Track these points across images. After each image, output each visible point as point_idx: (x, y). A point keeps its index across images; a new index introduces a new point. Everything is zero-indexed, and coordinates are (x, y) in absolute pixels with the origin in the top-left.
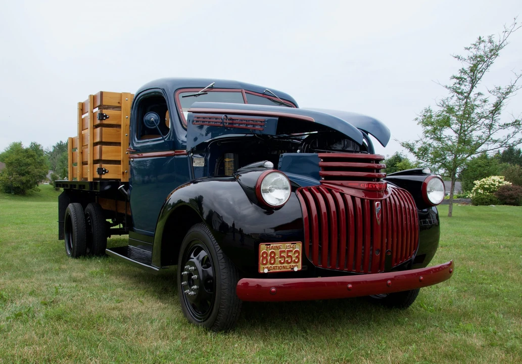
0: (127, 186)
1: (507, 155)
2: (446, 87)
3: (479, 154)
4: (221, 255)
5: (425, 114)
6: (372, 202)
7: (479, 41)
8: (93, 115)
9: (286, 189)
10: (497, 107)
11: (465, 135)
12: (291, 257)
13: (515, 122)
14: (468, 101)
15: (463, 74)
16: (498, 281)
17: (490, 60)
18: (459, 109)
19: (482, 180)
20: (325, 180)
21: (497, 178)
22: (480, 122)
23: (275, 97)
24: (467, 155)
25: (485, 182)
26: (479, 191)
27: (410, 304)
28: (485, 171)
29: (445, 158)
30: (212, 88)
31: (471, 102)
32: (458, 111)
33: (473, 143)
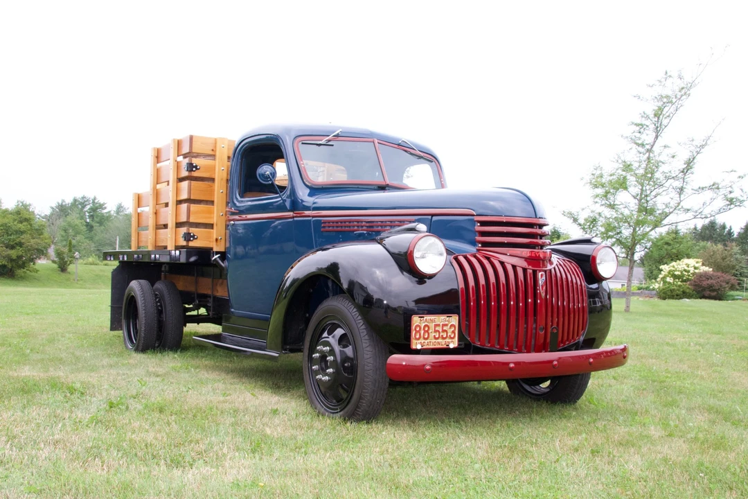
0: (223, 256)
1: (707, 232)
2: (622, 136)
3: (668, 227)
4: (364, 330)
5: (594, 173)
6: (535, 273)
7: (665, 76)
8: (178, 165)
9: (441, 254)
10: (689, 164)
11: (647, 201)
12: (446, 331)
13: (713, 185)
14: (651, 155)
15: (644, 119)
16: (684, 379)
17: (680, 102)
18: (640, 166)
19: (671, 264)
20: (482, 247)
21: (692, 262)
22: (667, 185)
23: (413, 149)
24: (650, 228)
25: (676, 267)
26: (668, 279)
27: (578, 399)
28: (674, 251)
29: (621, 232)
30: (337, 136)
31: (655, 156)
32: (638, 169)
33: (658, 212)
